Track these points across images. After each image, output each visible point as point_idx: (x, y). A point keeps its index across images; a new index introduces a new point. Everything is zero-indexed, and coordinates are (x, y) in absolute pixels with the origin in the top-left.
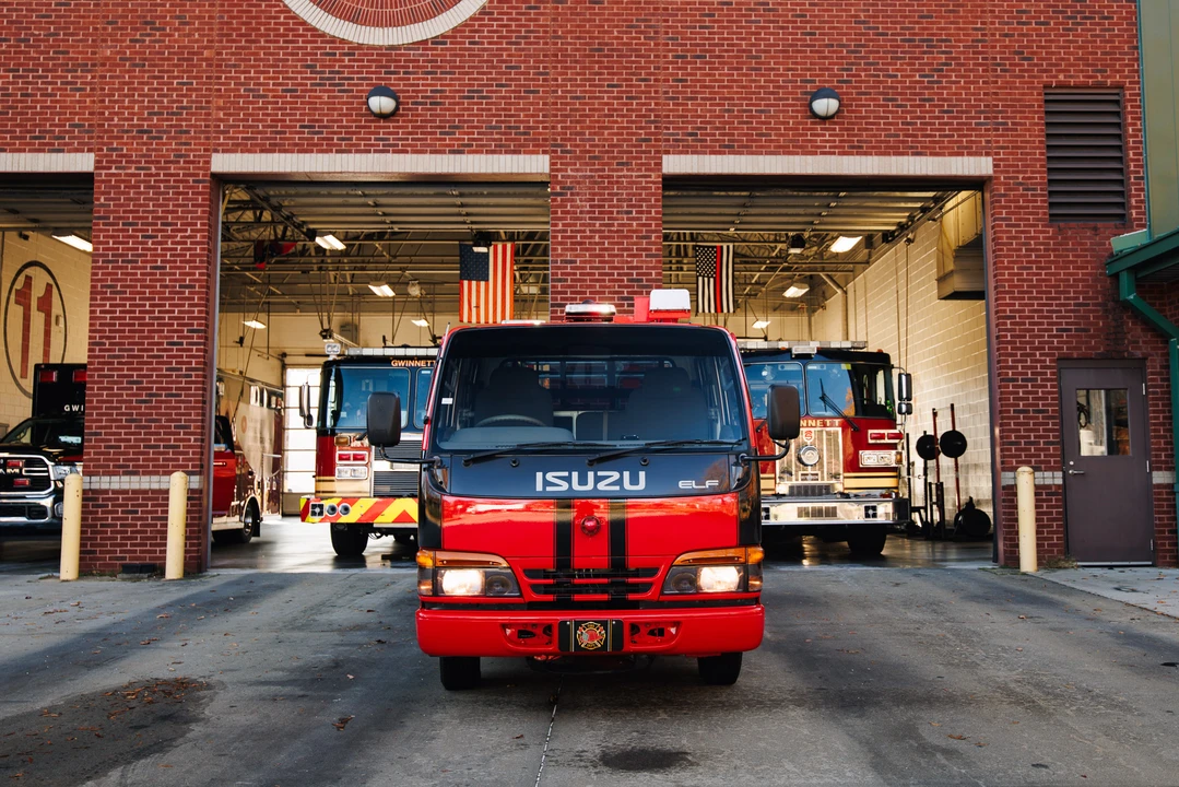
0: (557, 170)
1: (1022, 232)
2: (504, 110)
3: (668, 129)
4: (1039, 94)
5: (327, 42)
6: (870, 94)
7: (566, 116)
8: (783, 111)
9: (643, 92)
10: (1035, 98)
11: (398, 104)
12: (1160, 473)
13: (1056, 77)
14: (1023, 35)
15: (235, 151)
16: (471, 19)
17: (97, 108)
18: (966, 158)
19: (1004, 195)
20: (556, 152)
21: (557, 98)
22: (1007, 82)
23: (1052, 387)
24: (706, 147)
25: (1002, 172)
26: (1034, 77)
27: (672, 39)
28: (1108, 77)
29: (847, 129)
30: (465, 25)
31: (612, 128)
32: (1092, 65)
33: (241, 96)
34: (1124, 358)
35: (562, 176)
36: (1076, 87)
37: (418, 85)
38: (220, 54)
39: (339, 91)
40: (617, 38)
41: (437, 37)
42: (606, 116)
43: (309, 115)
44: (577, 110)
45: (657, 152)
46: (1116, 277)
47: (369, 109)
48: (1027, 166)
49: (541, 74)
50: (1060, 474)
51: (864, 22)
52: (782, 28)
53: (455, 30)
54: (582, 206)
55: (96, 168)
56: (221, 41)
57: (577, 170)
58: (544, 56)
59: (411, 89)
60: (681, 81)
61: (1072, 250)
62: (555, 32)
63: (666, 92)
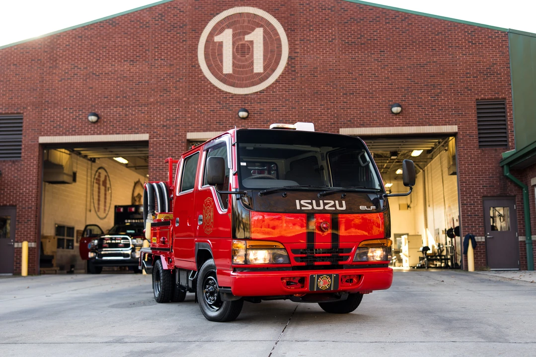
1: (469, 152)
3: (341, 119)
4: (474, 102)
5: (225, 94)
6: (412, 104)
7: (306, 116)
8: (381, 112)
9: (332, 107)
10: (473, 104)
11: (249, 114)
12: (521, 237)
13: (480, 96)
14: (468, 82)
15: (195, 132)
16: (273, 84)
17: (149, 119)
18: (448, 126)
19: (462, 139)
21: (302, 110)
22: (463, 99)
23: (481, 206)
24: (355, 125)
25: (461, 131)
26: (473, 96)
27: (342, 88)
28: (500, 95)
29: (405, 117)
30: (270, 86)
32: (494, 91)
33: (196, 113)
34: (507, 196)
36: (488, 99)
37: (255, 107)
38: (189, 99)
39: (229, 110)
40: (323, 88)
41: (261, 91)
43: (219, 118)
44: (309, 114)
45: (338, 127)
46: (503, 167)
47: (239, 116)
48: (470, 128)
49: (297, 102)
50: (484, 238)
51: (410, 79)
52: (381, 83)
53: (267, 88)
55: (149, 139)
56: (189, 95)
58: (298, 95)
59: (253, 108)
60: (345, 102)
61: (487, 158)
62: (301, 87)
63: (340, 107)
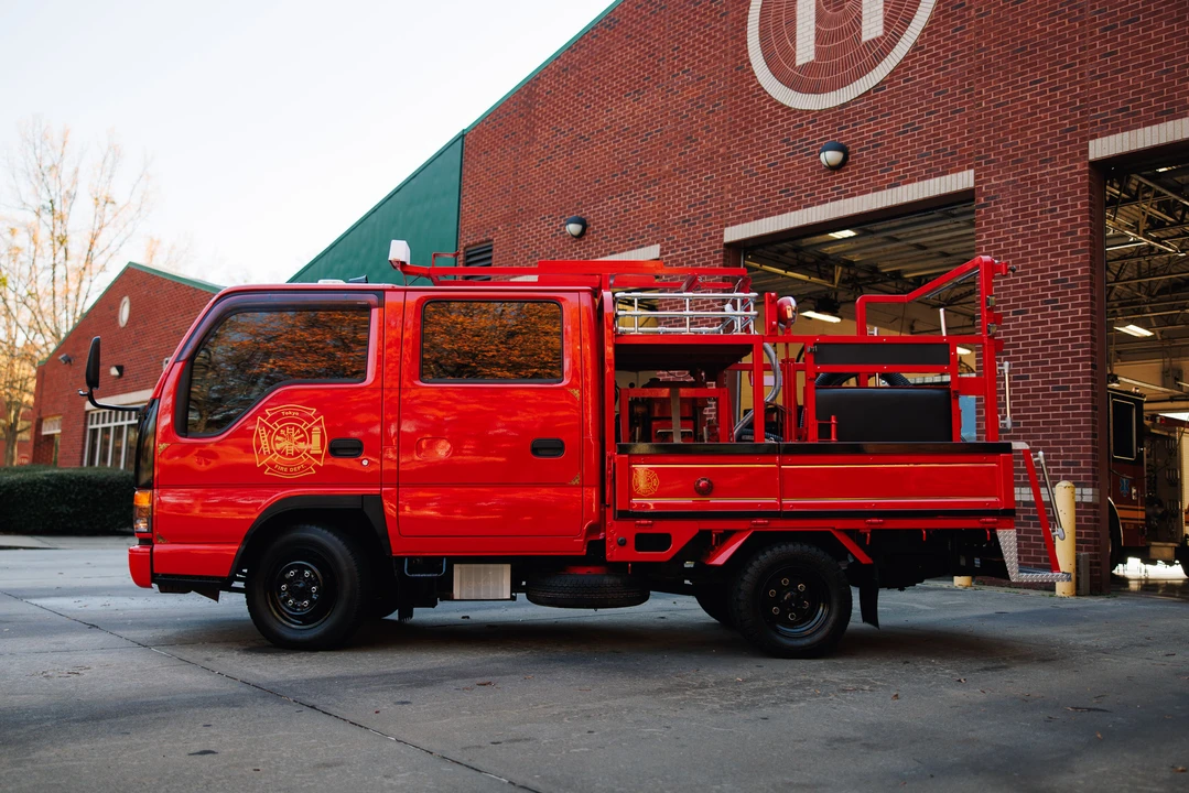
0: (982, 182)
2: (934, 135)
3: (1095, 111)
5: (797, 116)
7: (990, 126)
9: (1067, 79)
11: (846, 154)
15: (739, 223)
16: (905, 58)
20: (980, 164)
21: (981, 110)
24: (1140, 119)
30: (899, 66)
31: (1035, 126)
33: (742, 178)
35: (986, 188)
37: (863, 133)
38: (729, 148)
40: (1040, 31)
42: (1029, 115)
43: (785, 181)
44: (1000, 117)
45: (1083, 139)
47: (821, 165)
49: (966, 91)
53: (892, 73)
54: (1006, 213)
56: (730, 138)
58: (969, 72)
60: (1109, 54)
62: (979, 45)
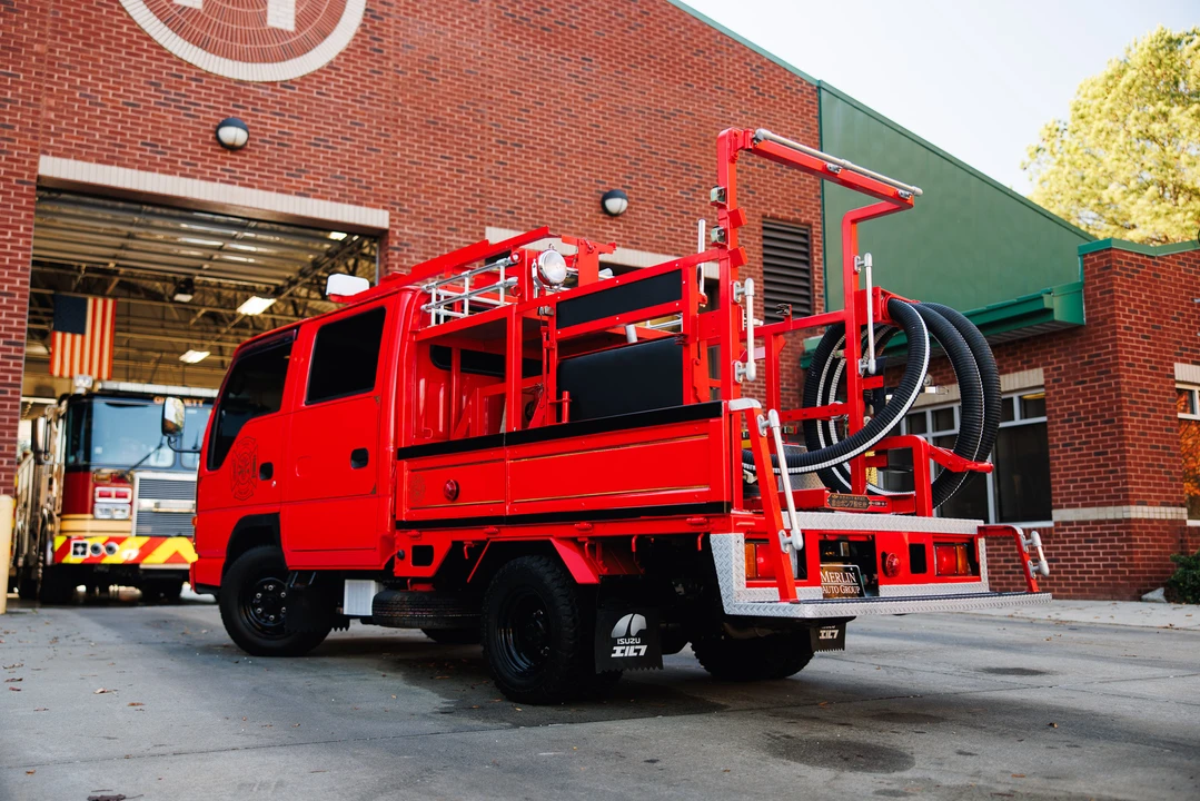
0: (396, 227)
2: (348, 162)
3: (490, 204)
4: (759, 221)
5: (174, 63)
6: (645, 200)
7: (404, 178)
8: (581, 204)
9: (470, 168)
10: (757, 225)
11: (250, 137)
13: (770, 210)
15: (68, 157)
16: (319, 70)
20: (394, 209)
21: (397, 159)
24: (521, 225)
26: (756, 207)
27: (495, 125)
28: (803, 216)
29: (628, 227)
30: (313, 75)
31: (443, 195)
32: (792, 205)
33: (75, 100)
35: (400, 233)
36: (782, 220)
37: (266, 124)
38: (52, 51)
39: (185, 115)
40: (450, 115)
41: (286, 81)
42: (439, 184)
43: (151, 133)
44: (414, 174)
45: (481, 223)
46: (806, 372)
47: (217, 138)
49: (383, 135)
51: (642, 141)
52: (582, 133)
53: (303, 78)
56: (55, 38)
57: (413, 229)
58: (387, 119)
59: (259, 126)
60: (502, 163)
62: (396, 98)
63: (490, 172)
